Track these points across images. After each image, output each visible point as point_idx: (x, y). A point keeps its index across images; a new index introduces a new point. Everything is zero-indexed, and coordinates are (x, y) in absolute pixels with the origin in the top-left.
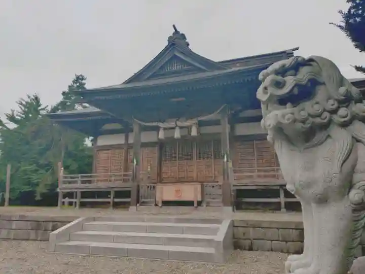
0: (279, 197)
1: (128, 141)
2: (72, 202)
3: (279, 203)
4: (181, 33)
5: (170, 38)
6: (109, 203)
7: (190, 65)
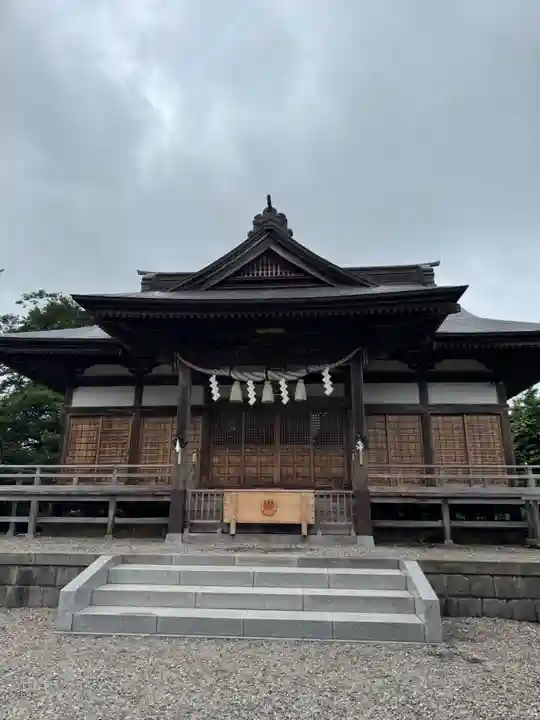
0: (442, 519)
1: (140, 401)
2: (8, 523)
3: (441, 530)
4: (279, 212)
5: (258, 217)
6: (105, 526)
7: (299, 270)
